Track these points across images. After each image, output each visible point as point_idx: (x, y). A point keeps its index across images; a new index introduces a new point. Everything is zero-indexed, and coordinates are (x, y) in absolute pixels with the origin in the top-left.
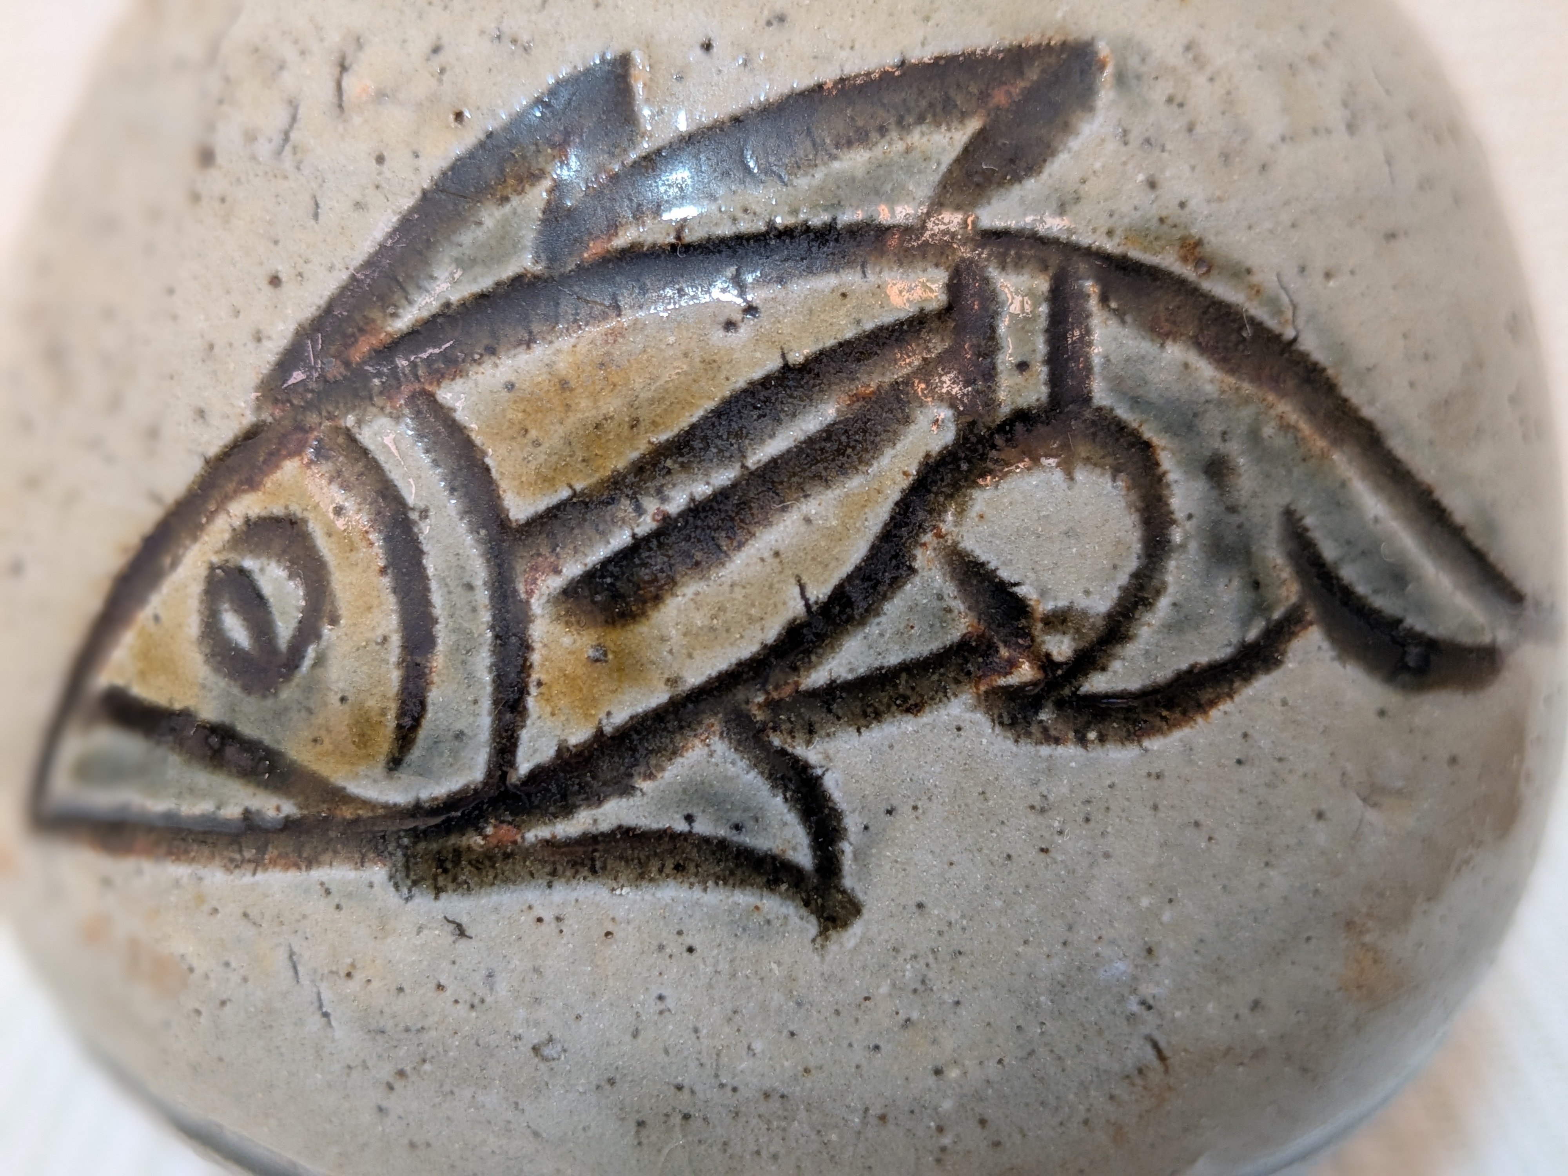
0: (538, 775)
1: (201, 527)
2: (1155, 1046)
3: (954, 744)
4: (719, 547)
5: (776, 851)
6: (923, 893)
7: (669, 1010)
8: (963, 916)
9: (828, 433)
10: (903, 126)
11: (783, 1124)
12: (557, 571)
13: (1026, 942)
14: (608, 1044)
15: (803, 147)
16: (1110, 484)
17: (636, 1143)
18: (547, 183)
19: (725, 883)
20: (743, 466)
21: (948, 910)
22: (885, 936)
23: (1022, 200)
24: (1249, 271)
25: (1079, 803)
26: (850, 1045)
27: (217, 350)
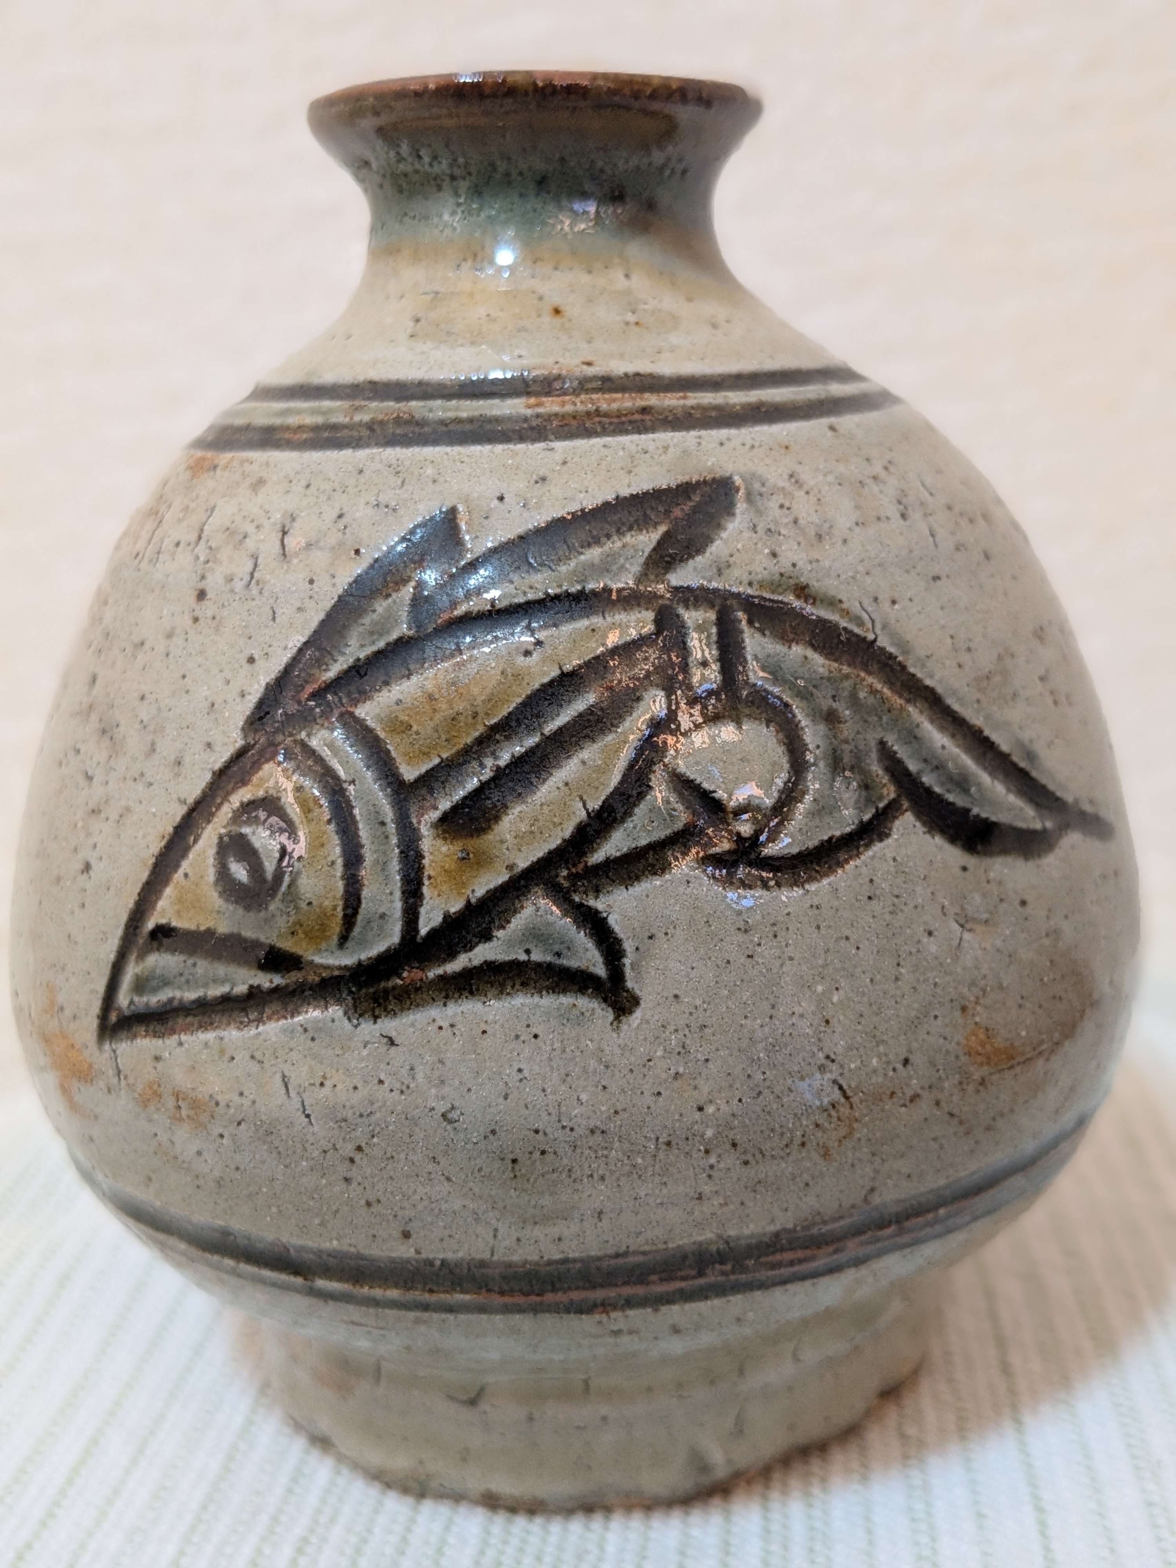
0: (434, 933)
1: (213, 814)
2: (841, 1088)
3: (686, 892)
4: (532, 783)
5: (583, 967)
6: (677, 988)
7: (526, 1078)
8: (704, 1002)
9: (590, 711)
10: (620, 533)
11: (605, 1152)
12: (437, 808)
13: (746, 1017)
14: (489, 1106)
15: (562, 550)
16: (765, 730)
17: (512, 1176)
18: (413, 583)
19: (554, 992)
20: (542, 734)
21: (693, 998)
22: (656, 1018)
23: (695, 569)
24: (841, 601)
25: (768, 926)
26: (642, 1093)
27: (216, 706)
